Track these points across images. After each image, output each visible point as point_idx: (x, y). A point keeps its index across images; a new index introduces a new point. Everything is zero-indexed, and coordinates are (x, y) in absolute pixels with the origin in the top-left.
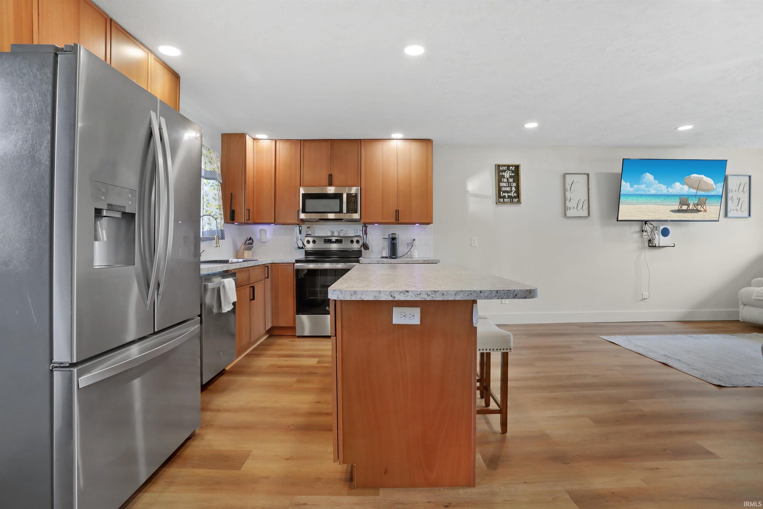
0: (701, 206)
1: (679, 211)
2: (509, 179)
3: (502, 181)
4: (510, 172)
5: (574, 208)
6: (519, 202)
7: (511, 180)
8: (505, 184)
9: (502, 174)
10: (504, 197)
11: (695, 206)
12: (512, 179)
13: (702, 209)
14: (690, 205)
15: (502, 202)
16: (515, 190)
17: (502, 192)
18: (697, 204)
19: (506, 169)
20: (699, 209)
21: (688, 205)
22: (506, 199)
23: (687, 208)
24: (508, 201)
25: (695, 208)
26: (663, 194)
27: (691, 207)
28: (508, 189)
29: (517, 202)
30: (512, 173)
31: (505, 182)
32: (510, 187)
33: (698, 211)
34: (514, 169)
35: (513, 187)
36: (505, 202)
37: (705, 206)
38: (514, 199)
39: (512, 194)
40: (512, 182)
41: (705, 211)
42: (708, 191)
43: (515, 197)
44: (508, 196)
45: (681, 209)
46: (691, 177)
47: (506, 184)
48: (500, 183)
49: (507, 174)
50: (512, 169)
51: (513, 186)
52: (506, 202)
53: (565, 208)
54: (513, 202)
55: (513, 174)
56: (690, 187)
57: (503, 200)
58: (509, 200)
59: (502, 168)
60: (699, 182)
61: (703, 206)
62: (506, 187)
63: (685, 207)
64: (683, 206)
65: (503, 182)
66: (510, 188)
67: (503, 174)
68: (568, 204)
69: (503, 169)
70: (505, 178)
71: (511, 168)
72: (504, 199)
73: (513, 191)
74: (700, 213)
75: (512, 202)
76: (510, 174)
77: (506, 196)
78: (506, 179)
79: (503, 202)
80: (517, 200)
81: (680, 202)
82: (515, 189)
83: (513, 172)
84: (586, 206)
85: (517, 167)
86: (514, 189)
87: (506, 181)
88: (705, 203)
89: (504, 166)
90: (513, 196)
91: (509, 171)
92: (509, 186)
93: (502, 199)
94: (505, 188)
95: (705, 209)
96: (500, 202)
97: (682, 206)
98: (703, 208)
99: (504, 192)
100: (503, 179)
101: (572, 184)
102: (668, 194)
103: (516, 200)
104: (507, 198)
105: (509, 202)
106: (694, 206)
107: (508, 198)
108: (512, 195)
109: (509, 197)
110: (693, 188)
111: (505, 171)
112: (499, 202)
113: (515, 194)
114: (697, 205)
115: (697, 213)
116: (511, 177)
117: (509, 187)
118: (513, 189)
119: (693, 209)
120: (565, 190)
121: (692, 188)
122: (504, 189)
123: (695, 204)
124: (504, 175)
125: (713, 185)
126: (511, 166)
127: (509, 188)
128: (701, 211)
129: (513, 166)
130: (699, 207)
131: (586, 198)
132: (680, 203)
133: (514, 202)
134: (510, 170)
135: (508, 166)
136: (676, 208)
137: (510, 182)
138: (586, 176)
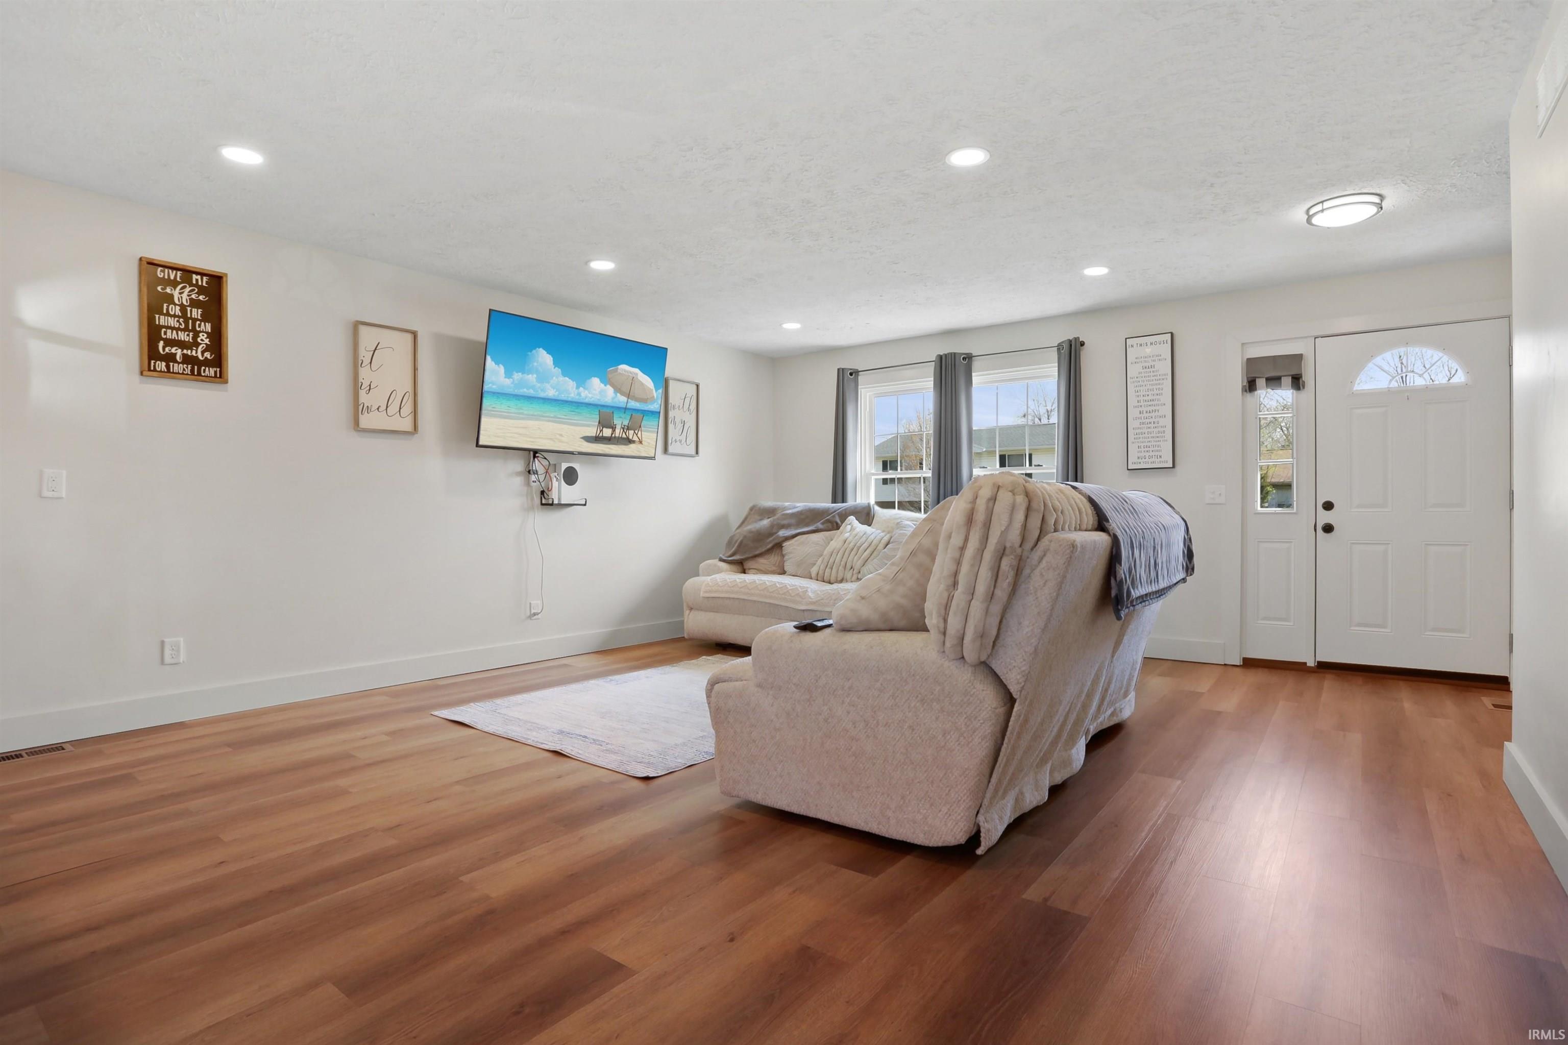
0: (633, 432)
1: (598, 439)
2: (189, 309)
3: (165, 312)
4: (193, 290)
5: (378, 409)
6: (221, 377)
7: (196, 313)
8: (172, 322)
9: (162, 289)
10: (170, 358)
11: (624, 431)
12: (199, 310)
13: (635, 438)
14: (615, 427)
15: (161, 371)
16: (207, 341)
17: (161, 344)
18: (628, 426)
19: (178, 279)
20: (631, 437)
21: (614, 429)
22: (176, 365)
23: (612, 435)
24: (184, 370)
25: (624, 436)
26: (569, 399)
27: (618, 433)
28: (182, 336)
29: (216, 376)
30: (199, 293)
31: (175, 316)
32: (191, 334)
33: (629, 441)
34: (204, 284)
35: (201, 334)
36: (173, 373)
37: (640, 432)
38: (203, 368)
39: (196, 353)
40: (199, 318)
41: (641, 442)
42: (644, 401)
43: (207, 363)
44: (184, 355)
45: (601, 435)
46: (619, 371)
47: (178, 321)
48: (157, 316)
49: (182, 295)
50: (200, 283)
51: (203, 332)
52: (179, 373)
53: (357, 409)
54: (199, 374)
55: (201, 298)
56: (617, 390)
57: (168, 367)
58: (187, 368)
59: (163, 272)
60: (631, 382)
61: (636, 432)
62: (178, 329)
63: (607, 432)
64: (604, 429)
65: (168, 314)
66: (191, 336)
67: (168, 290)
68: (364, 397)
69: (166, 277)
70: (175, 304)
71: (197, 280)
72: (171, 364)
73: (201, 344)
74: (632, 446)
75: (196, 375)
76: (193, 296)
77: (175, 354)
78: (178, 308)
79: (164, 372)
80: (216, 372)
81: (599, 421)
82: (209, 341)
83: (201, 290)
84: (407, 409)
85: (216, 282)
86: (204, 339)
87: (178, 312)
88: (640, 427)
89: (173, 268)
90: (201, 358)
91: (188, 286)
92: (186, 329)
93: (161, 361)
94: (174, 332)
95: (640, 439)
96: (155, 370)
97: (602, 430)
98: (637, 435)
99: (170, 343)
100: (165, 305)
101: (374, 351)
102: (579, 401)
103: (211, 371)
104: (179, 363)
105: (187, 374)
106: (622, 430)
107: (183, 363)
108: (197, 356)
109: (187, 359)
110: (623, 394)
111: (174, 284)
112: (149, 370)
113: (207, 355)
114: (628, 429)
115: (627, 445)
116: (194, 303)
117: (190, 331)
118: (202, 340)
119: (620, 436)
120: (356, 364)
121: (620, 394)
122: (170, 335)
123: (625, 426)
124: (172, 296)
125: (652, 390)
126: (197, 273)
127: (188, 335)
128: (634, 442)
129: (202, 274)
130: (631, 432)
131: (409, 387)
132: (599, 423)
133: (203, 374)
134: (191, 285)
135: (187, 272)
136: (592, 431)
137: (191, 318)
138: (409, 337)
